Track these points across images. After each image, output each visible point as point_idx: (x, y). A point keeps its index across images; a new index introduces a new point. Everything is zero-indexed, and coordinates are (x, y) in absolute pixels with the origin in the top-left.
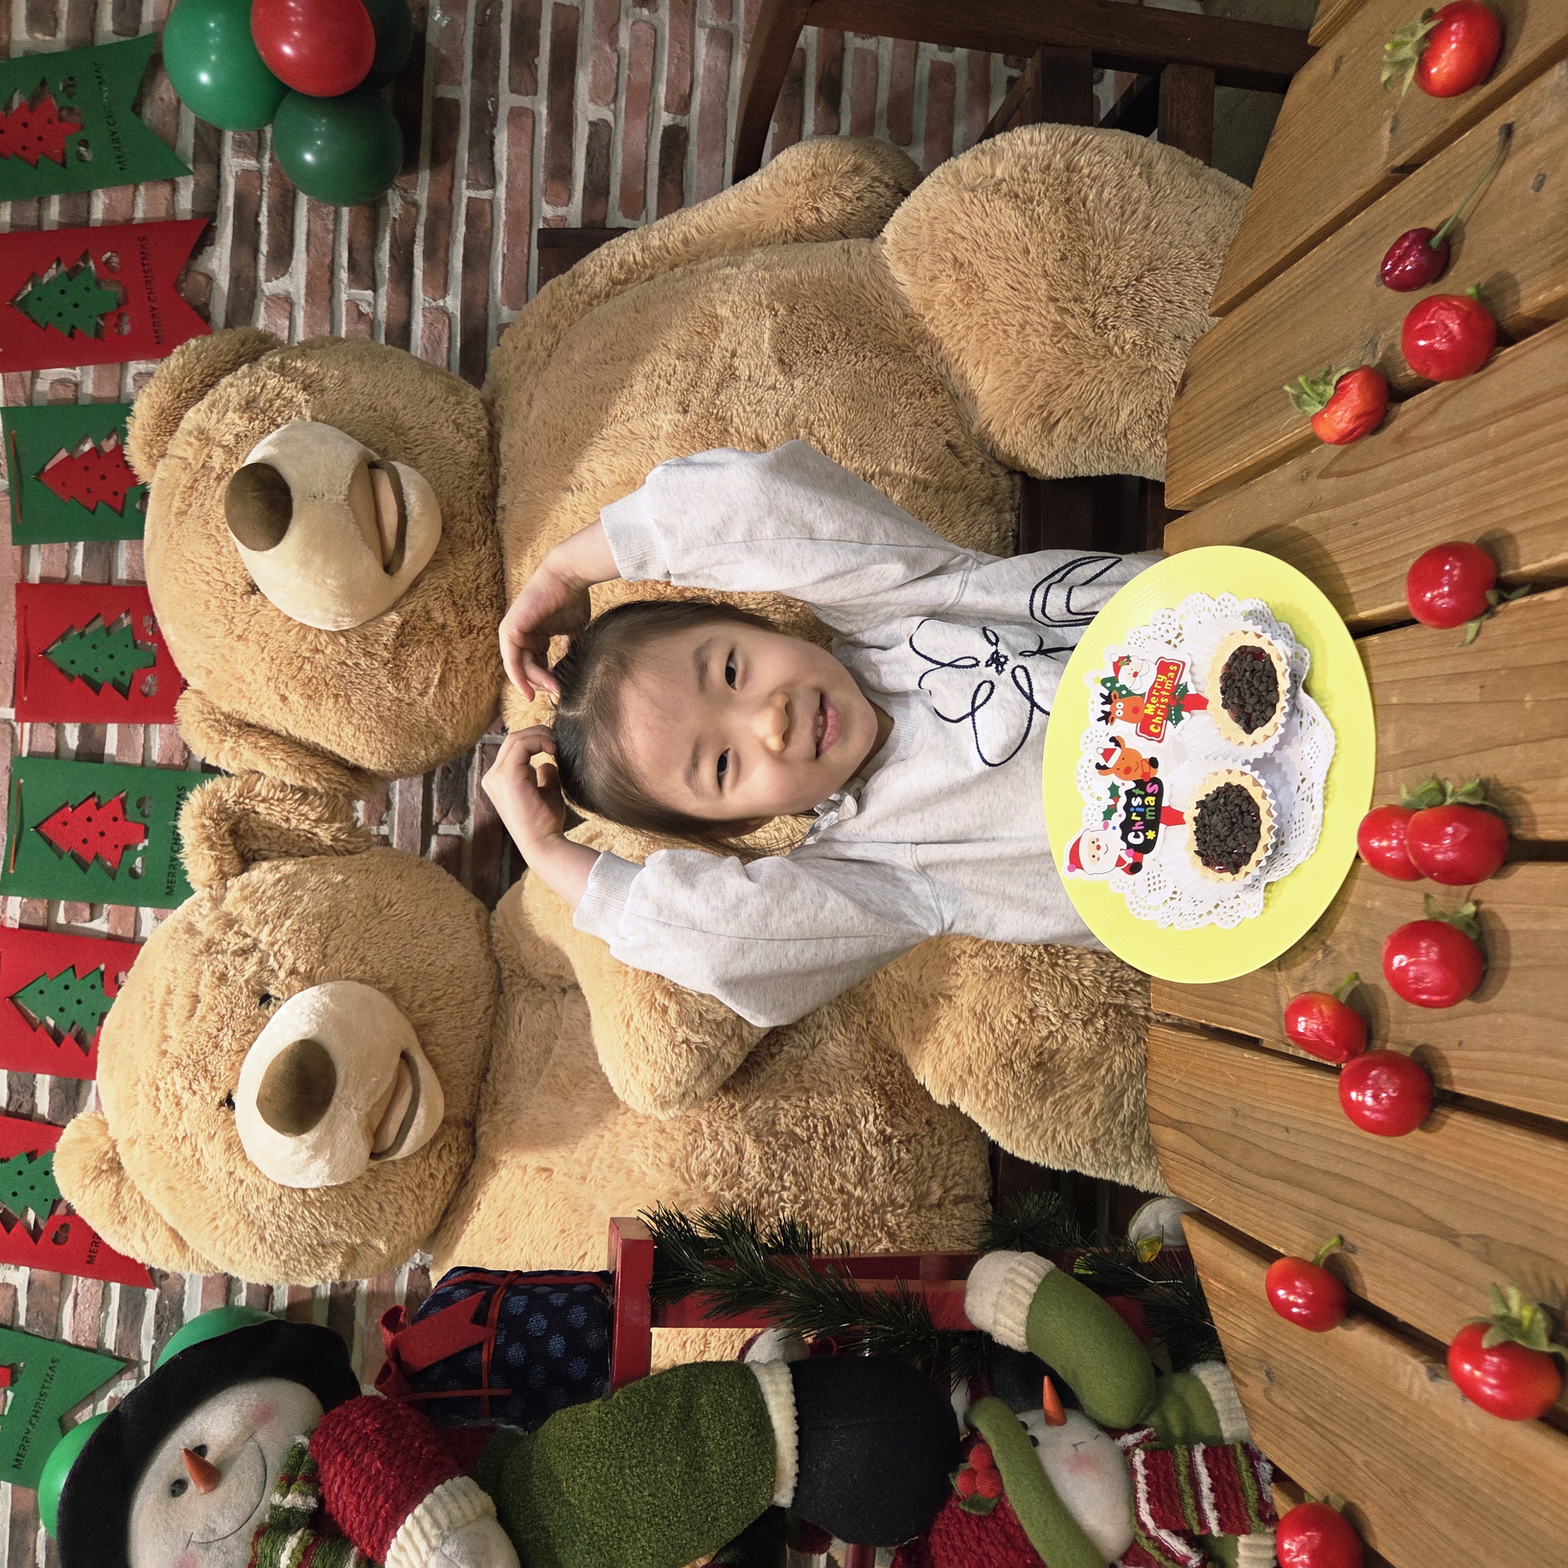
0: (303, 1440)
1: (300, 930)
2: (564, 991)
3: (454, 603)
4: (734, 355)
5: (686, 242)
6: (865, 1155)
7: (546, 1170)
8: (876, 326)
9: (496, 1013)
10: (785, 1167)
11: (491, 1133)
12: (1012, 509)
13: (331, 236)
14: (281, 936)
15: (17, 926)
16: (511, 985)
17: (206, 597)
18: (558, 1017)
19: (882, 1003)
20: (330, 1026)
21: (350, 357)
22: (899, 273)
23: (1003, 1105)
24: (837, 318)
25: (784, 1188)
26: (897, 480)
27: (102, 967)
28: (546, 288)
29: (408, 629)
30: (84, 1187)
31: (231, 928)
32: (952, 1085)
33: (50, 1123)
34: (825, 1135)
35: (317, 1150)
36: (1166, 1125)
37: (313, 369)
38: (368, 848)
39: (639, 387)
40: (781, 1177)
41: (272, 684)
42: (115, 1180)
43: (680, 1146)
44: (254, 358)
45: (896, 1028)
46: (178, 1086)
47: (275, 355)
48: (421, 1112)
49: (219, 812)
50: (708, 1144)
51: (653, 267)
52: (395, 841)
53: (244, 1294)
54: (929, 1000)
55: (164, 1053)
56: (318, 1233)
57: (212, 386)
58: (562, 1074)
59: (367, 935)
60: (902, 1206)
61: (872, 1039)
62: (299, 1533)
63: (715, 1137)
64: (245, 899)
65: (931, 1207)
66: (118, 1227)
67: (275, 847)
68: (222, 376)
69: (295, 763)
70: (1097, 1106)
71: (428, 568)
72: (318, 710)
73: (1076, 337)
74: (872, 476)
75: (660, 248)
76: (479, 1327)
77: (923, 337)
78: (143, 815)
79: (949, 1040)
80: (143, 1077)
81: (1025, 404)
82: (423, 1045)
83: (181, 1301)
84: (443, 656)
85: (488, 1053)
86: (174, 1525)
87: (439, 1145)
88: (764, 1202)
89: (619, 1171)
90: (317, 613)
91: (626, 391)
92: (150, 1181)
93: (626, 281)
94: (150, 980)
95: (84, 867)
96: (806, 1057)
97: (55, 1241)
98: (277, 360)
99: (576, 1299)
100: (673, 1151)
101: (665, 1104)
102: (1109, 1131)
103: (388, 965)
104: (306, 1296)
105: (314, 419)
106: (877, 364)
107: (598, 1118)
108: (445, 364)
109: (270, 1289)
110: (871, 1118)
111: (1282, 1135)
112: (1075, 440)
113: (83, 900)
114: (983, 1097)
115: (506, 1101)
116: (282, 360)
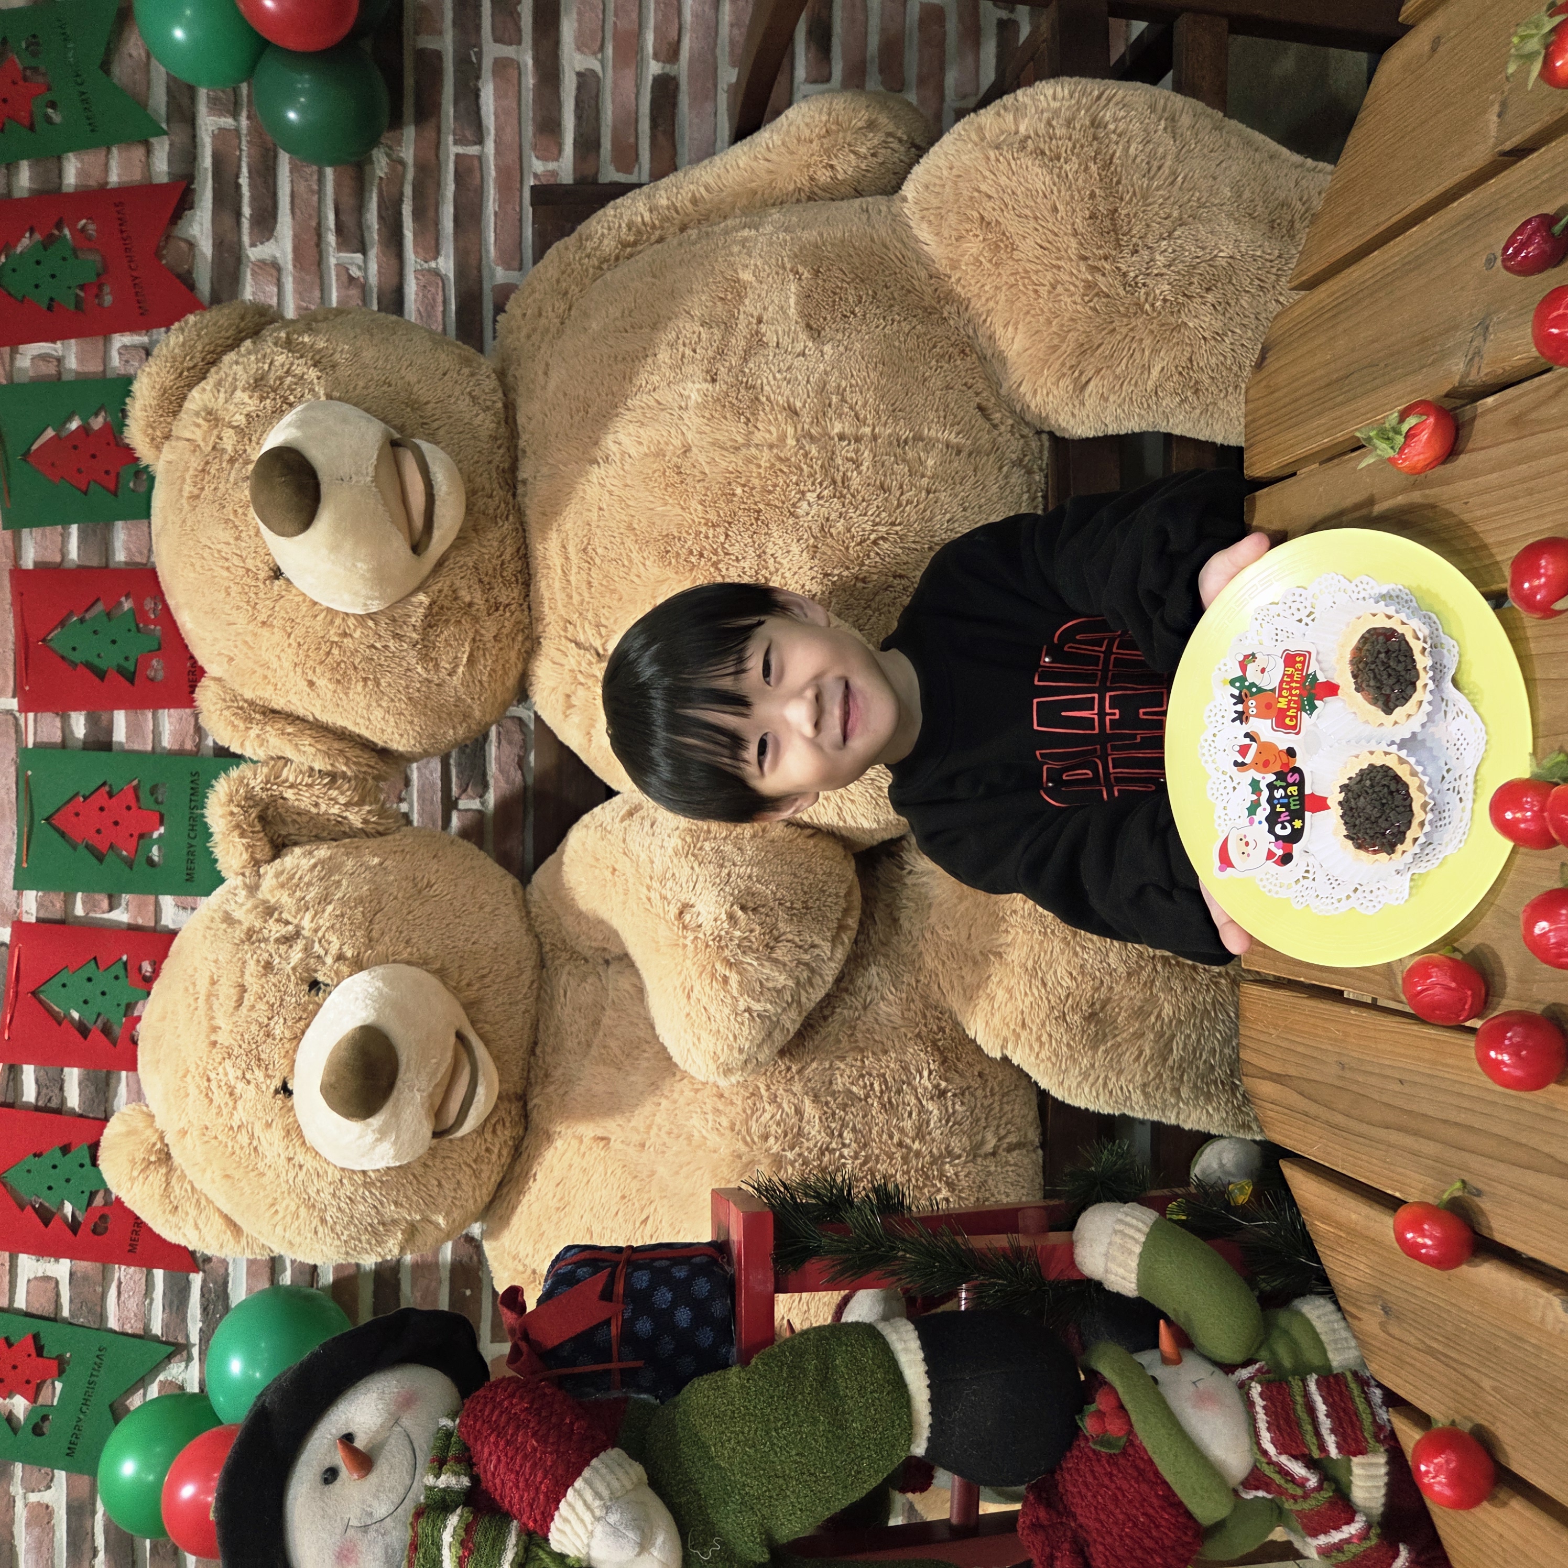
0: (446, 1422)
1: (342, 915)
2: (607, 962)
3: (480, 581)
4: (760, 321)
5: (694, 201)
6: (922, 1109)
7: (602, 1139)
8: (903, 287)
9: (540, 988)
10: (844, 1125)
11: (544, 1105)
12: (1041, 470)
13: (315, 198)
14: (324, 921)
15: (33, 920)
16: (553, 959)
17: (226, 584)
18: (604, 989)
19: (930, 962)
20: (388, 1010)
21: (358, 331)
22: (923, 232)
23: (1057, 1056)
24: (862, 281)
25: (844, 1145)
26: (930, 444)
27: (125, 958)
28: (551, 253)
29: (436, 609)
30: (133, 1180)
31: (271, 915)
32: (1006, 1040)
33: (81, 1116)
34: (882, 1092)
35: (383, 1133)
36: (1263, 1078)
37: (322, 345)
38: (398, 828)
39: (664, 355)
40: (841, 1135)
41: (299, 670)
42: (163, 1170)
43: (739, 1109)
44: (255, 333)
45: (945, 986)
46: (231, 1076)
47: (278, 329)
48: (481, 1090)
49: (246, 799)
50: (767, 1107)
51: (662, 228)
52: (415, 818)
53: (288, 1273)
54: (979, 958)
55: (214, 1044)
56: (378, 1212)
57: (213, 363)
58: (613, 1044)
59: (410, 917)
60: (959, 1157)
61: (922, 997)
62: (458, 1511)
63: (774, 1099)
64: (282, 886)
65: (986, 1156)
66: (170, 1217)
67: (304, 831)
68: (224, 352)
69: (324, 748)
70: (1147, 1052)
71: (454, 547)
72: (346, 694)
73: (1108, 296)
74: (906, 442)
75: (668, 208)
76: (604, 1303)
77: (949, 297)
78: (157, 802)
79: (1001, 995)
80: (192, 1068)
81: (1057, 365)
82: (473, 1023)
83: (226, 1283)
84: (471, 635)
85: (535, 1028)
86: (331, 1512)
87: (493, 1121)
88: (826, 1159)
89: (678, 1137)
90: (346, 597)
91: (650, 360)
92: (204, 1170)
93: (635, 244)
94: (190, 971)
95: (100, 858)
96: (858, 1018)
97: (94, 1231)
98: (283, 335)
99: (697, 1271)
100: (733, 1114)
101: (728, 1071)
102: (1159, 1075)
103: (434, 946)
104: (351, 1271)
105: (329, 397)
106: (906, 327)
107: (654, 1087)
108: (440, 328)
109: (315, 1267)
110: (926, 1073)
111: (1397, 1087)
112: (1106, 400)
113: (99, 892)
114: (1036, 1047)
115: (557, 1073)
116: (288, 334)
